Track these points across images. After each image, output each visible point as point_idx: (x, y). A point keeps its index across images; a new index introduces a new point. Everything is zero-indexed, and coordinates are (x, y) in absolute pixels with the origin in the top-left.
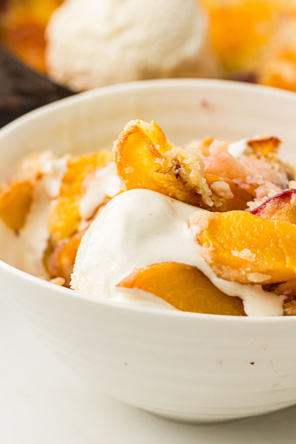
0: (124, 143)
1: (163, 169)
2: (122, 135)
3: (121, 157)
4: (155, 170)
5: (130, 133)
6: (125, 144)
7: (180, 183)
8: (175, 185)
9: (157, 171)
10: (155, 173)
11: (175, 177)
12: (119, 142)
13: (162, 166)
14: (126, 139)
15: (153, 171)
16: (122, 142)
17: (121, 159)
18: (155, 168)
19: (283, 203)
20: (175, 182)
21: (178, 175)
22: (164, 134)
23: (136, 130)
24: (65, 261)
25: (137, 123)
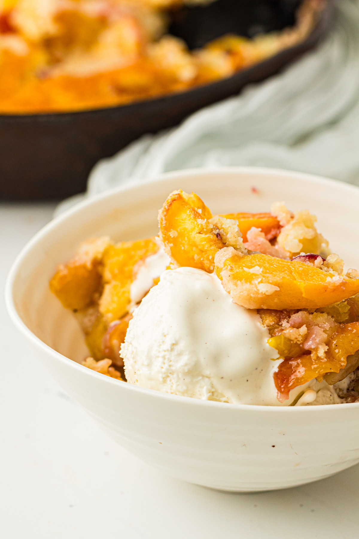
0: (168, 209)
1: (205, 230)
2: (167, 203)
3: (166, 221)
4: (197, 232)
5: (175, 200)
6: (169, 211)
7: (220, 241)
8: (216, 244)
9: (200, 233)
10: (198, 234)
11: (215, 236)
12: (164, 209)
13: (204, 227)
14: (171, 206)
15: (195, 233)
16: (167, 209)
17: (166, 224)
18: (197, 230)
19: (308, 262)
20: (215, 241)
21: (218, 235)
22: (203, 203)
23: (180, 197)
24: (115, 342)
25: (180, 191)
